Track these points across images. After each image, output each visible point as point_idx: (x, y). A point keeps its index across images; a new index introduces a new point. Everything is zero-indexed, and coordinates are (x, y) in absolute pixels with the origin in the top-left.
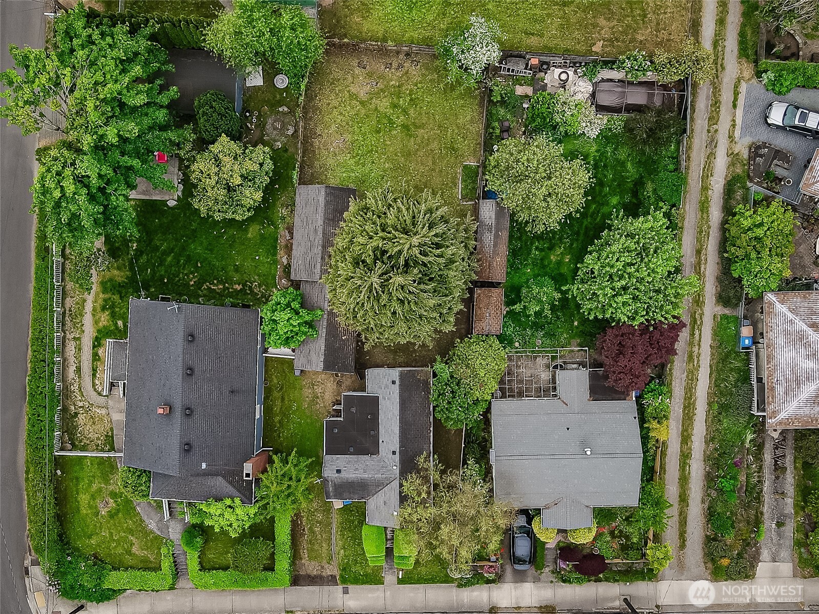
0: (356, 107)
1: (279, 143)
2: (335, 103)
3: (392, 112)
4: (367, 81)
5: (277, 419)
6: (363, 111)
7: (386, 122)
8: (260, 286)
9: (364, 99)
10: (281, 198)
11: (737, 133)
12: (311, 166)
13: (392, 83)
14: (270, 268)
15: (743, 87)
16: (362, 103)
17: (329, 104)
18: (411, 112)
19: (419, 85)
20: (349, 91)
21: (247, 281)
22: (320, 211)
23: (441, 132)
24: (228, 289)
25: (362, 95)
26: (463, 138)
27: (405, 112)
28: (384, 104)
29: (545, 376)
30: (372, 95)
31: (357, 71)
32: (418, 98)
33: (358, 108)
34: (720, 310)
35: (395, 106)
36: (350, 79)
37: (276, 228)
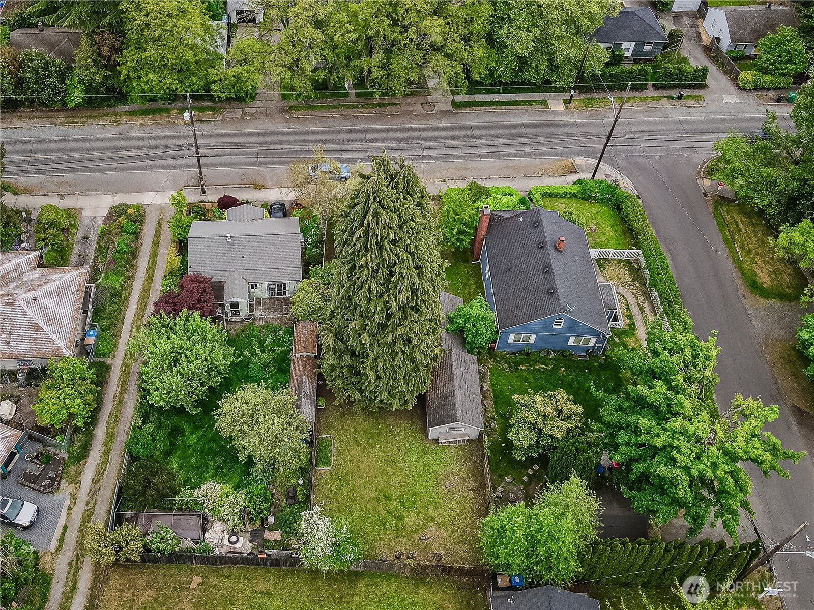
0: (438, 515)
1: (508, 481)
2: (460, 520)
3: (402, 513)
4: (430, 541)
5: (472, 281)
6: (431, 512)
7: (407, 504)
8: (503, 369)
9: (431, 523)
10: (497, 436)
11: (67, 502)
12: (474, 463)
13: (404, 540)
14: (496, 381)
15: (53, 546)
16: (432, 519)
17: (465, 519)
18: (383, 513)
19: (377, 538)
20: (447, 531)
21: (515, 371)
22: (459, 402)
23: (353, 495)
24: (531, 366)
25: (433, 527)
26: (331, 490)
27: (389, 512)
28: (410, 518)
30: (423, 527)
31: (442, 551)
32: (378, 526)
33: (436, 515)
34: (109, 361)
35: (400, 518)
36: (447, 542)
37: (497, 412)
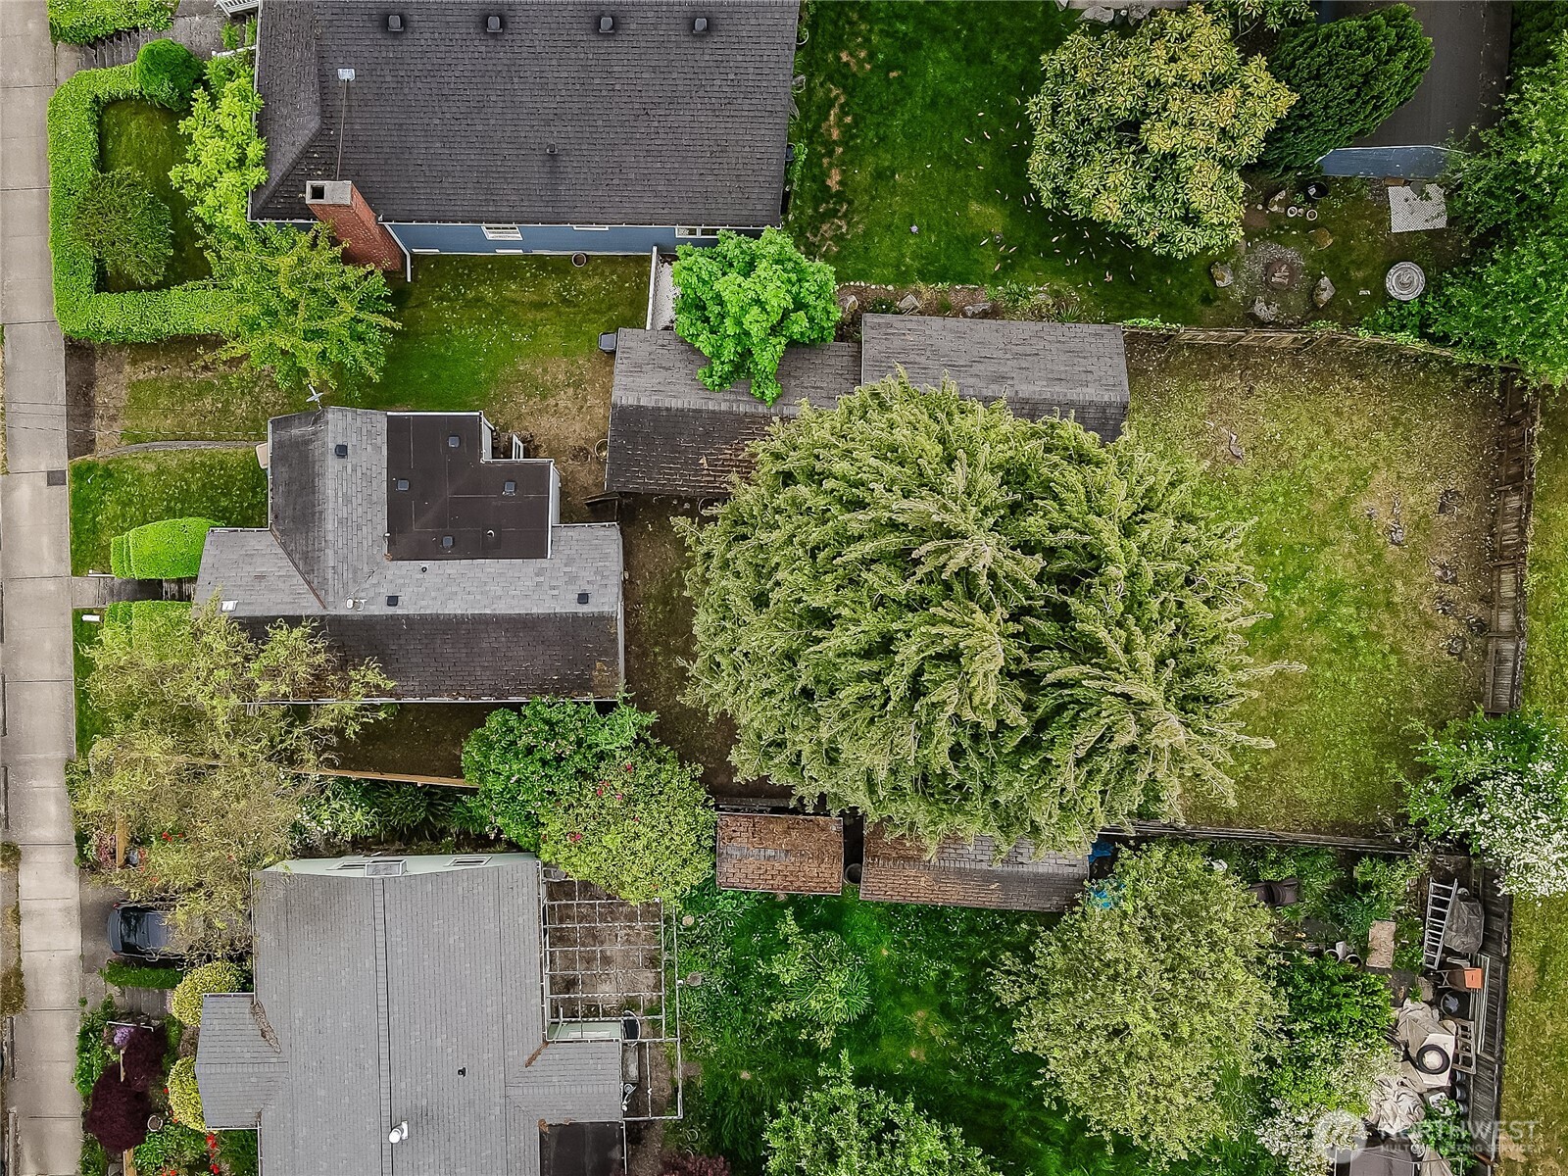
0: (1333, 489)
1: (1228, 279)
2: (1342, 430)
3: (1318, 585)
4: (1406, 516)
5: (488, 293)
6: (1319, 507)
7: (1290, 570)
8: (839, 238)
9: (1354, 510)
10: (1077, 289)
12: (1164, 368)
13: (1399, 584)
14: (885, 265)
16: (1343, 503)
17: (1338, 413)
18: (1320, 639)
19: (1393, 660)
20: (1375, 466)
21: (850, 203)
23: (1263, 719)
24: (830, 153)
25: (1362, 504)
26: (1247, 778)
27: (1320, 620)
28: (1339, 564)
29: (607, 993)
30: (1363, 529)
31: (1434, 489)
32: (1357, 655)
33: (1330, 493)
35: (1333, 593)
36: (1410, 471)
37: (995, 279)
